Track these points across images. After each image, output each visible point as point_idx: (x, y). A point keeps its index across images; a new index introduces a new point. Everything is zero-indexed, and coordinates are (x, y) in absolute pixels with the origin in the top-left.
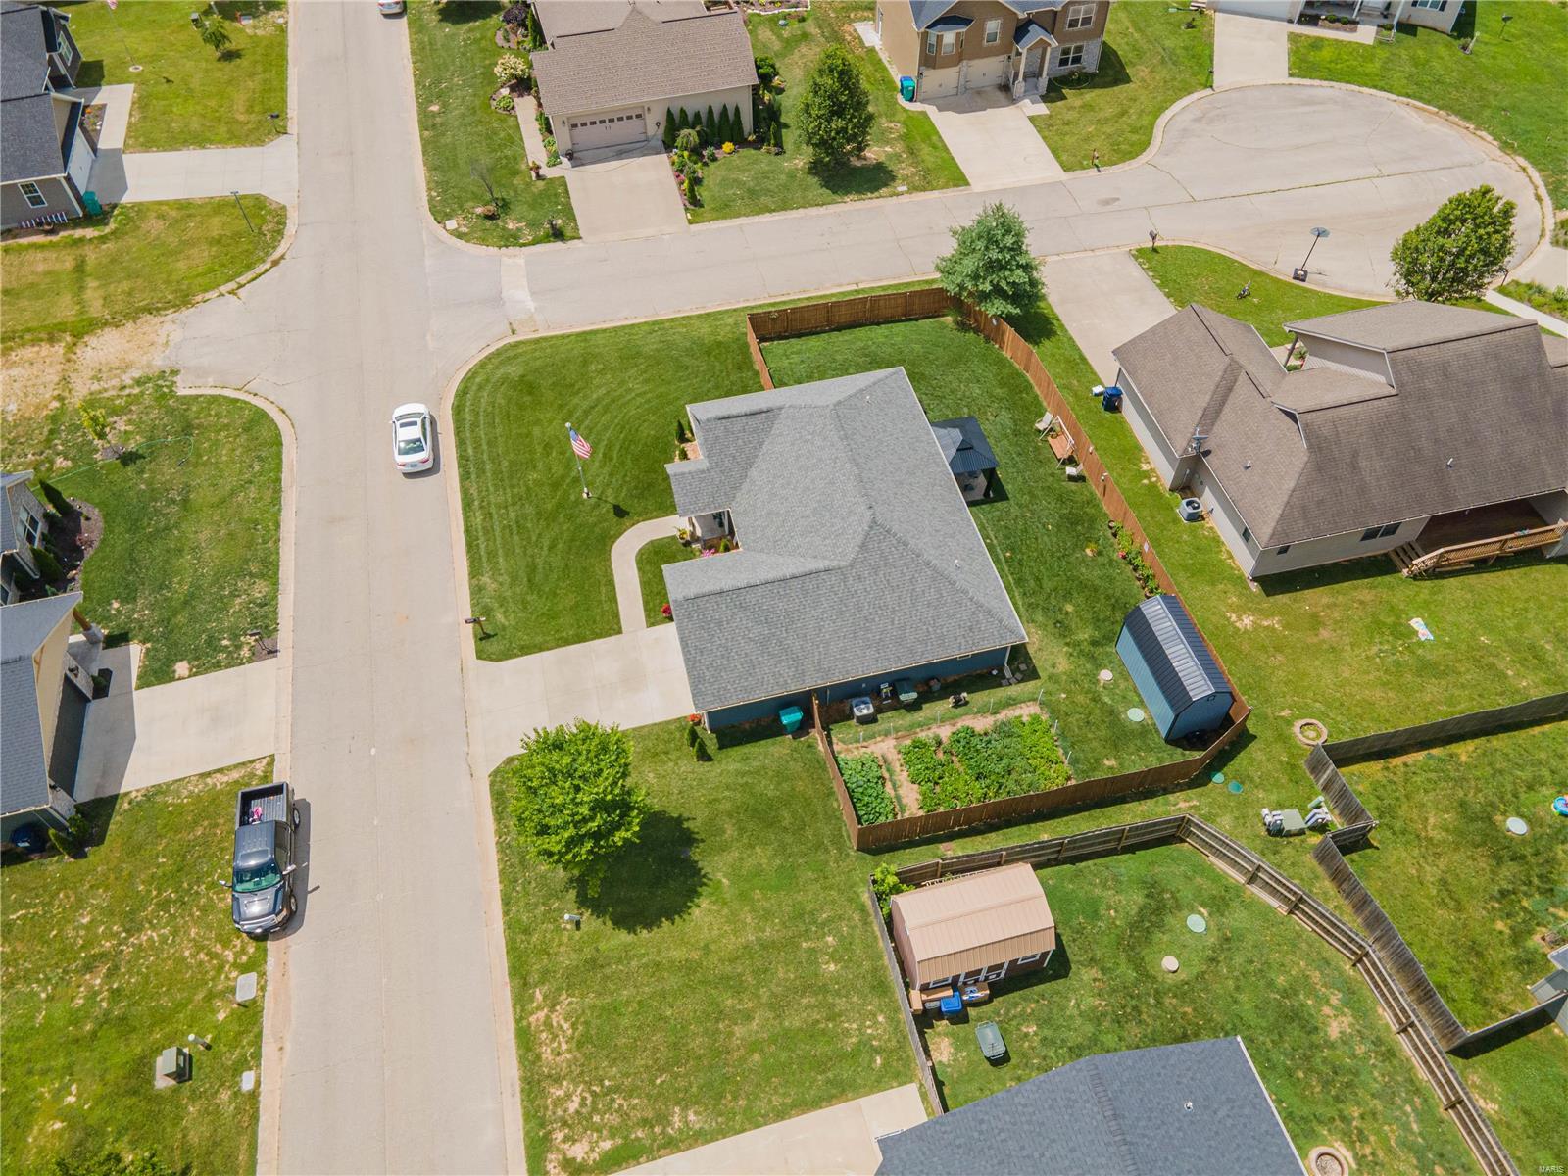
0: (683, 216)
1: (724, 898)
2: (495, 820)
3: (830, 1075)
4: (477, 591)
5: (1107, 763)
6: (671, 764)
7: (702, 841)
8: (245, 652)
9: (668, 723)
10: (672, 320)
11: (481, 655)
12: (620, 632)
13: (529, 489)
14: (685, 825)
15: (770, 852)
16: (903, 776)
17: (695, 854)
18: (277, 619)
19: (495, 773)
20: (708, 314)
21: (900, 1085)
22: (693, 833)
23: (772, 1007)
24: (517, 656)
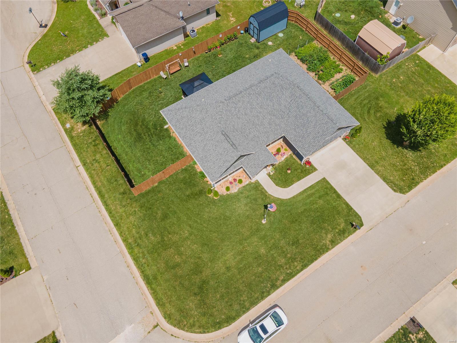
0: (23, 276)
1: (401, 107)
2: (418, 184)
3: (429, 70)
4: (334, 243)
5: (301, 38)
6: (366, 140)
7: (388, 119)
8: (421, 335)
9: (352, 148)
10: (125, 240)
11: (362, 225)
12: (324, 179)
13: (271, 249)
14: (386, 126)
15: (379, 102)
16: (333, 80)
17: (393, 119)
18: (397, 332)
19: (404, 193)
20: (117, 225)
21: (420, 56)
22: (387, 123)
23: (422, 87)
24: (354, 211)
